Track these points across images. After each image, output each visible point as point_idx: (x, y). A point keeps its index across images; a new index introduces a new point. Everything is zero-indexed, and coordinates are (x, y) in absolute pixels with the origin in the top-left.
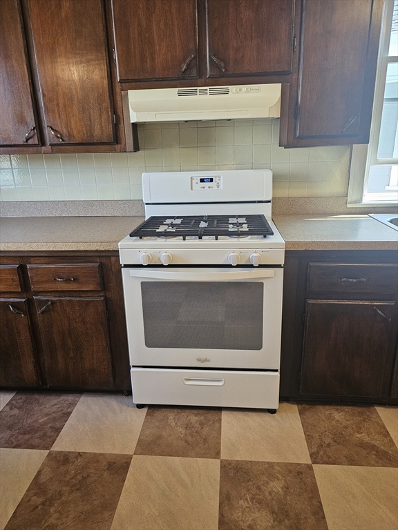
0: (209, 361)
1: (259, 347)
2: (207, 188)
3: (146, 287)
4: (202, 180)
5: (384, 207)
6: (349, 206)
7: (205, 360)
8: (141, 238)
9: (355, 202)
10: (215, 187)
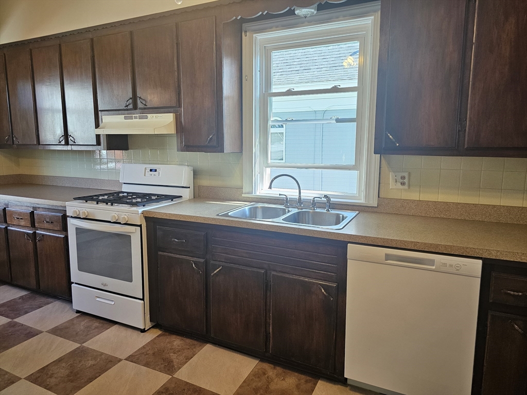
0: (107, 285)
1: (131, 281)
2: (153, 175)
3: (79, 231)
4: (151, 170)
5: (267, 199)
6: (243, 195)
7: (105, 285)
8: (86, 201)
9: (248, 193)
10: (157, 175)
